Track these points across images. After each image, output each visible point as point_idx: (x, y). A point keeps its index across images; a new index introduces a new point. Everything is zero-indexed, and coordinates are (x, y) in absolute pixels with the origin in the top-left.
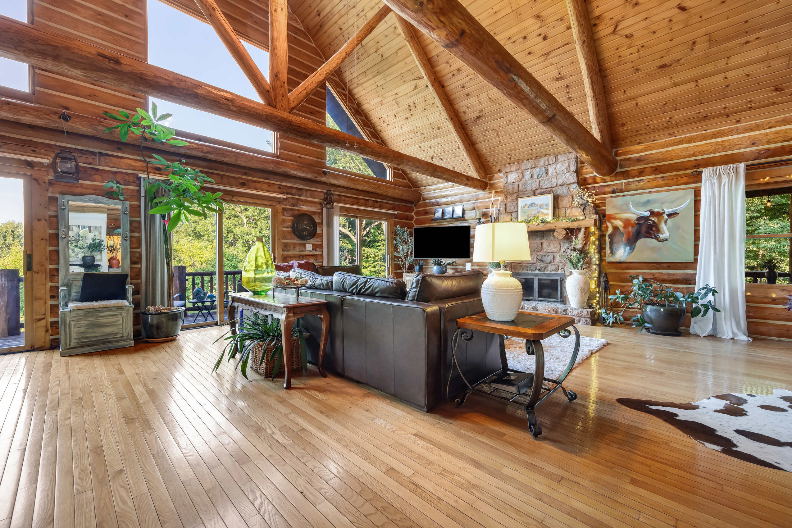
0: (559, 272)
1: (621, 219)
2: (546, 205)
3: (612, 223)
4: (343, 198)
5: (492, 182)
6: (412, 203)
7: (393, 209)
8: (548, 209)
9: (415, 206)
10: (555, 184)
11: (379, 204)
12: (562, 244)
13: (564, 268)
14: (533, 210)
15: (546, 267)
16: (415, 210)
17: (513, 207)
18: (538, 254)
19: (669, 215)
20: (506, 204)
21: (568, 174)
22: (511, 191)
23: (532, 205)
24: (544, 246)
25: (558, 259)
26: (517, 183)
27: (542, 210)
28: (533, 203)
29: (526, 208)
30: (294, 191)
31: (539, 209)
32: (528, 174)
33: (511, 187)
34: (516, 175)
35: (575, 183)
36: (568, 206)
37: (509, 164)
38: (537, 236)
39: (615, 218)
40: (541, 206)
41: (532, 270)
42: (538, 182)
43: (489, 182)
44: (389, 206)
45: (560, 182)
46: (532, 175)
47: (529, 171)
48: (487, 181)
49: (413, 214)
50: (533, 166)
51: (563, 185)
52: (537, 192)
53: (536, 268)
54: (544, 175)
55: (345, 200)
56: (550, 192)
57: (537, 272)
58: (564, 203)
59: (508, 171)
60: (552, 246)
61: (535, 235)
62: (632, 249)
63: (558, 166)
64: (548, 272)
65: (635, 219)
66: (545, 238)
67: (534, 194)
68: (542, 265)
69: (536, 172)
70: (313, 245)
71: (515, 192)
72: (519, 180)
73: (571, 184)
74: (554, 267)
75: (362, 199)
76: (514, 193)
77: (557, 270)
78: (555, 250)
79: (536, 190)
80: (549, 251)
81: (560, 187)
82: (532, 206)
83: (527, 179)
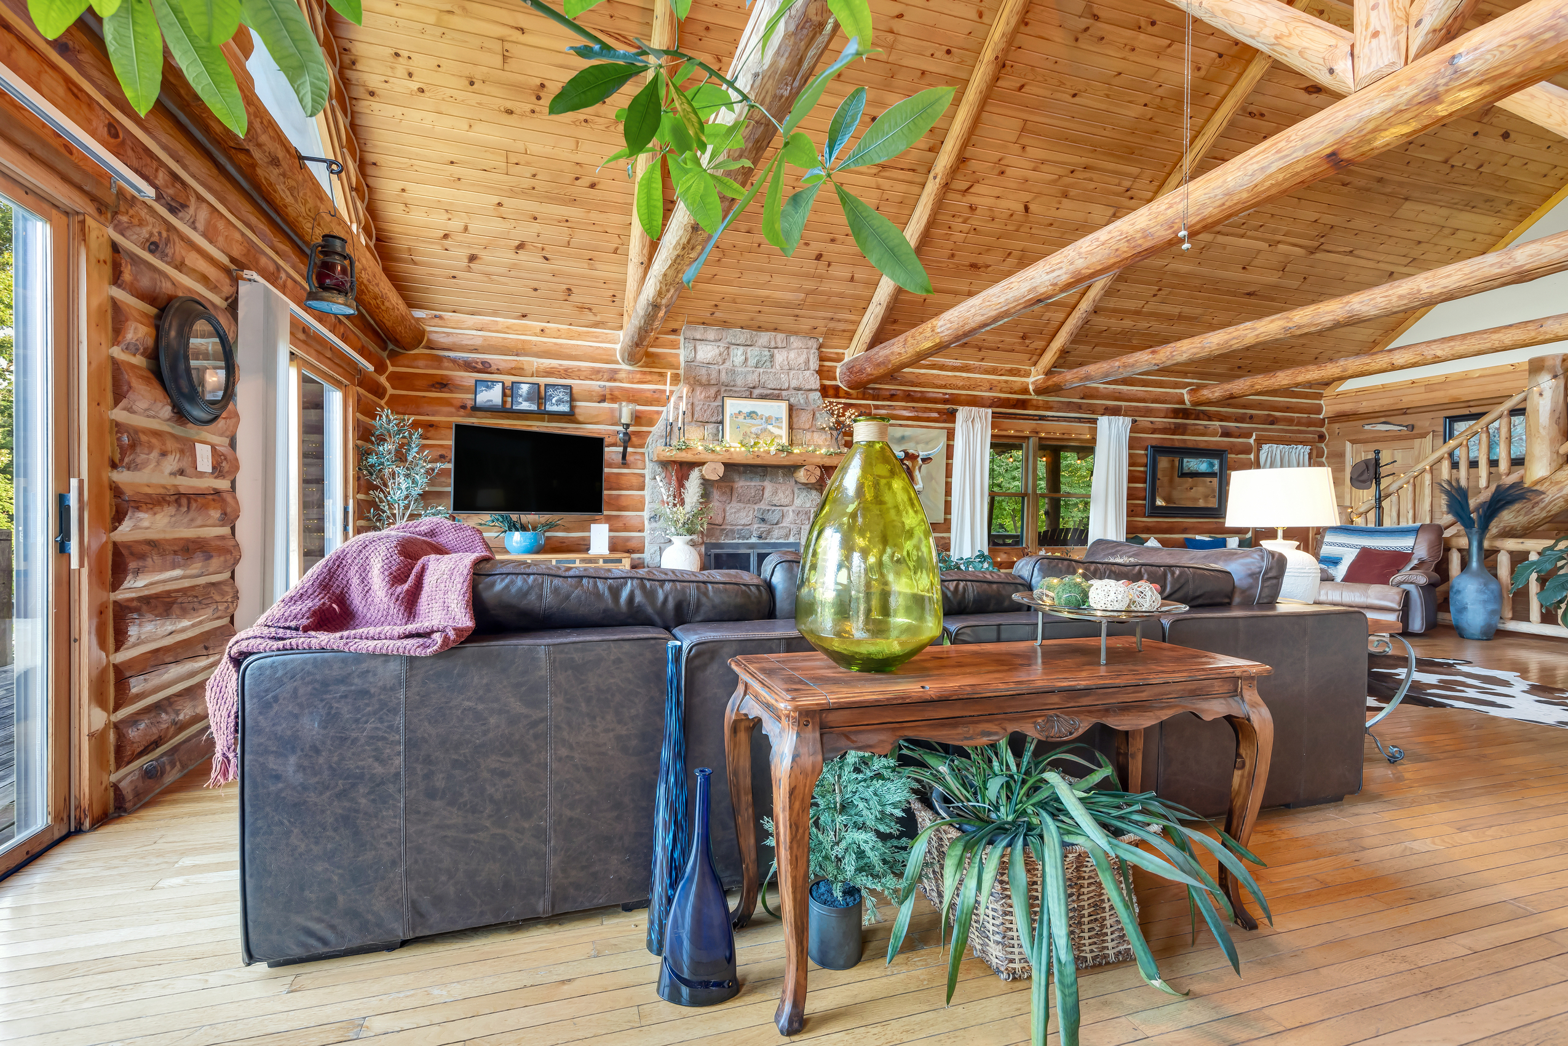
0: (791, 540)
2: (777, 419)
7: (361, 354)
8: (780, 428)
9: (389, 357)
10: (787, 385)
12: (796, 491)
13: (799, 533)
14: (754, 425)
15: (769, 532)
16: (391, 369)
17: (708, 412)
18: (756, 507)
20: (692, 404)
21: (807, 373)
22: (704, 380)
23: (751, 415)
24: (767, 494)
25: (791, 516)
26: (716, 367)
27: (770, 427)
28: (754, 412)
29: (741, 418)
31: (764, 426)
32: (738, 355)
33: (704, 371)
34: (717, 351)
35: (816, 389)
36: (807, 426)
37: (703, 323)
38: (756, 473)
40: (768, 420)
41: (744, 538)
42: (756, 374)
45: (794, 384)
46: (746, 359)
47: (741, 349)
50: (748, 342)
51: (798, 389)
52: (756, 392)
53: (751, 533)
54: (768, 364)
56: (778, 398)
57: (754, 540)
58: (803, 419)
59: (698, 337)
60: (781, 495)
61: (751, 472)
63: (792, 355)
64: (773, 541)
66: (769, 478)
67: (750, 397)
68: (764, 527)
69: (753, 354)
71: (712, 382)
72: (720, 360)
73: (811, 390)
74: (783, 532)
76: (712, 386)
77: (787, 536)
78: (785, 501)
79: (754, 388)
80: (775, 502)
81: (794, 392)
82: (752, 418)
83: (737, 363)
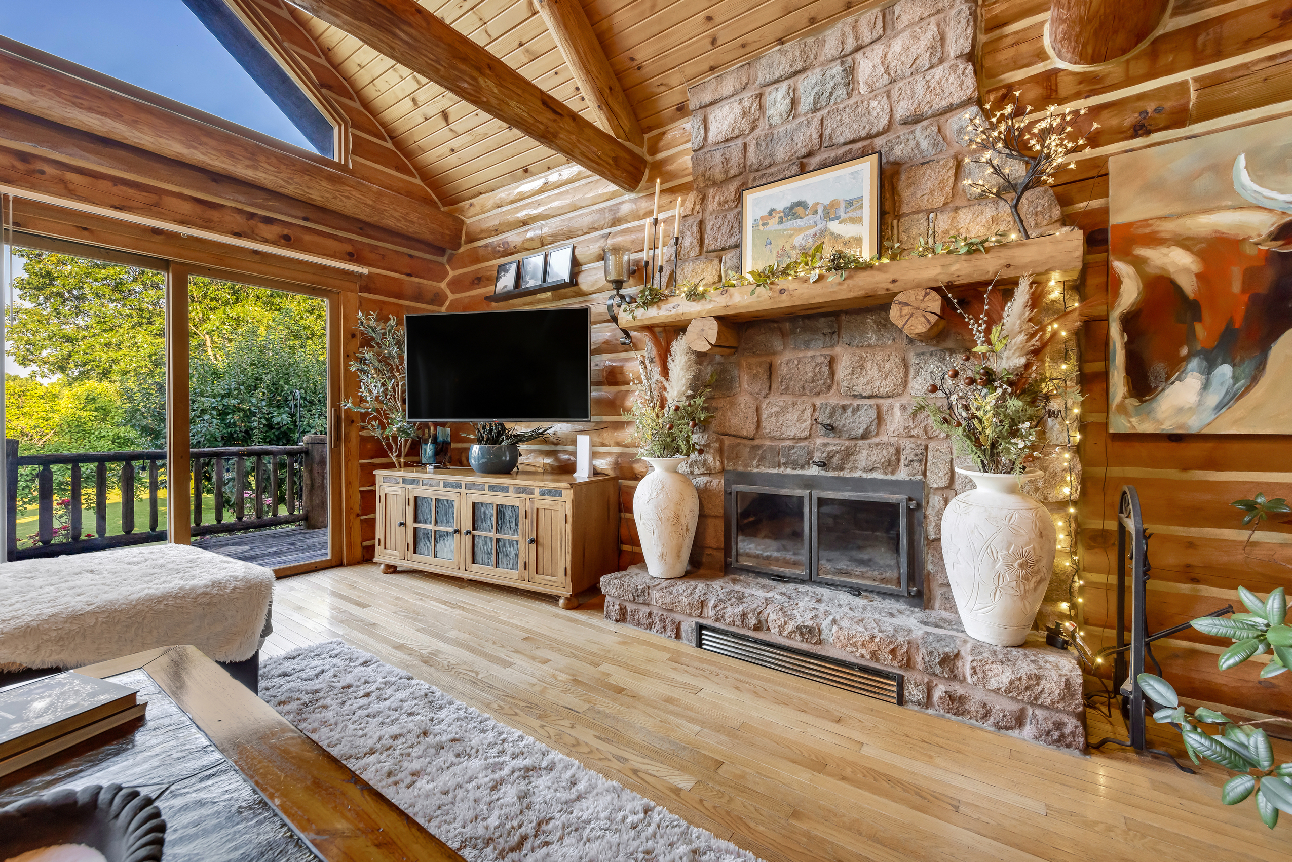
0: (902, 474)
1: (1185, 242)
2: (850, 203)
3: (1138, 263)
5: (661, 156)
6: (441, 251)
7: (351, 257)
8: (858, 220)
9: (449, 261)
10: (884, 121)
11: (275, 230)
12: (913, 359)
13: (922, 458)
14: (800, 230)
15: (848, 454)
16: (452, 274)
17: (724, 229)
18: (818, 401)
20: (701, 223)
21: (938, 72)
22: (718, 174)
23: (795, 210)
24: (842, 371)
25: (896, 420)
26: (740, 142)
27: (834, 227)
28: (801, 204)
29: (773, 223)
31: (821, 226)
32: (777, 100)
33: (718, 157)
34: (738, 110)
35: (964, 104)
36: (939, 201)
37: (712, 69)
38: (815, 331)
39: (1155, 240)
40: (830, 212)
41: (795, 465)
42: (815, 123)
43: (648, 158)
44: (330, 243)
45: (903, 110)
46: (794, 103)
47: (784, 86)
48: (642, 152)
49: (443, 285)
50: (798, 66)
51: (914, 120)
52: (814, 161)
53: (810, 454)
54: (841, 92)
56: (864, 154)
57: (814, 471)
58: (921, 190)
59: (707, 98)
60: (872, 371)
61: (805, 329)
62: (1249, 375)
63: (897, 46)
64: (856, 474)
65: (1265, 232)
66: (845, 339)
67: (803, 170)
68: (835, 444)
69: (807, 86)
71: (732, 172)
72: (746, 126)
73: (951, 109)
74: (879, 456)
75: (180, 196)
76: (728, 180)
77: (892, 464)
78: (885, 386)
79: (810, 154)
80: (858, 389)
81: (903, 131)
82: (796, 217)
83: (775, 120)
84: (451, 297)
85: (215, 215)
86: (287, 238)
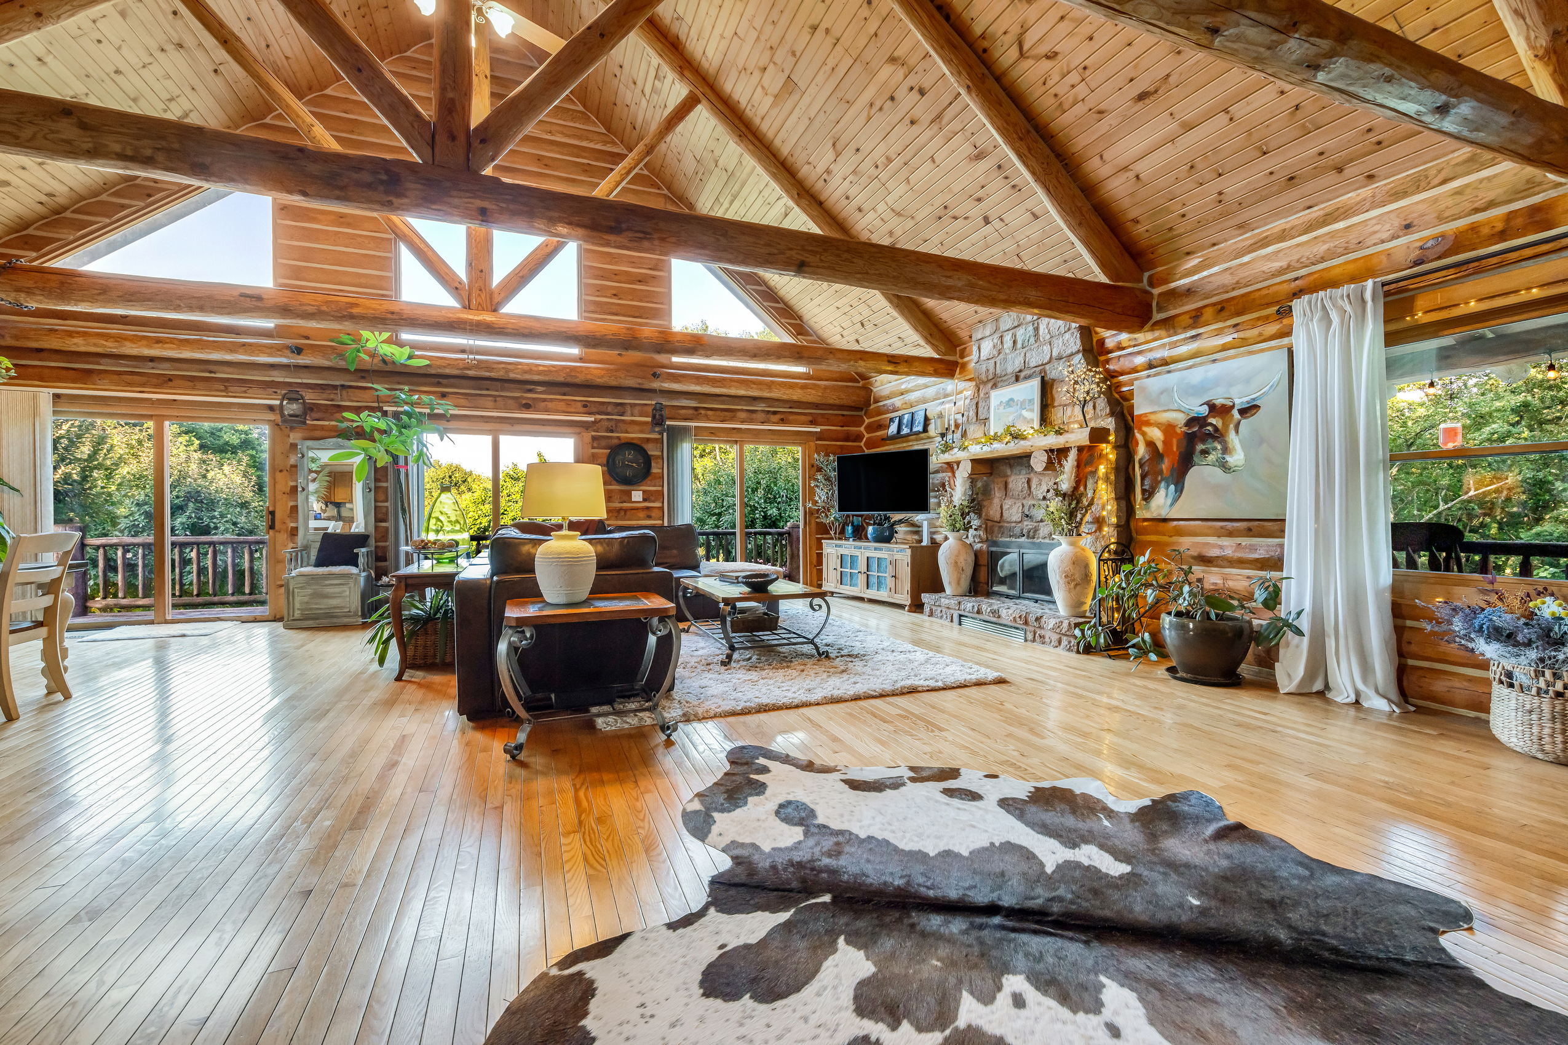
1: (1158, 425)
2: (1030, 401)
3: (1144, 434)
4: (703, 412)
5: (966, 359)
6: (859, 409)
7: (813, 423)
8: (1032, 410)
9: (865, 414)
10: (1048, 358)
11: (778, 417)
14: (1008, 415)
15: (1036, 530)
16: (867, 421)
17: (984, 409)
18: (1025, 502)
19: (1243, 412)
20: (977, 404)
21: (1067, 336)
22: (984, 377)
23: (1010, 402)
24: (1034, 486)
26: (993, 361)
27: (1023, 413)
28: (1012, 399)
29: (1001, 409)
30: (610, 409)
31: (1019, 412)
32: (1008, 341)
33: (984, 368)
34: (991, 345)
35: (1078, 352)
36: (1066, 401)
38: (1022, 465)
39: (1148, 423)
40: (1022, 405)
41: (1016, 536)
42: (1023, 355)
43: (960, 361)
44: (803, 418)
45: (1055, 353)
46: (1014, 342)
47: (1011, 332)
48: (956, 358)
49: (862, 429)
50: (1016, 324)
51: (1060, 358)
52: (1022, 375)
53: (1021, 531)
54: (1032, 340)
55: (706, 415)
56: (1037, 375)
58: (1061, 394)
59: (979, 336)
60: (1044, 486)
61: (1018, 464)
62: (1180, 490)
63: (1052, 320)
64: (1040, 540)
65: (1184, 422)
67: (1017, 379)
68: (1031, 524)
69: (1020, 332)
70: (644, 492)
71: (989, 377)
72: (995, 353)
73: (1072, 354)
75: (742, 410)
76: (988, 381)
78: (1049, 494)
79: (1020, 371)
80: (1040, 496)
81: (1053, 365)
82: (1010, 406)
83: (1007, 351)
84: (867, 435)
85: (754, 416)
86: (782, 420)
